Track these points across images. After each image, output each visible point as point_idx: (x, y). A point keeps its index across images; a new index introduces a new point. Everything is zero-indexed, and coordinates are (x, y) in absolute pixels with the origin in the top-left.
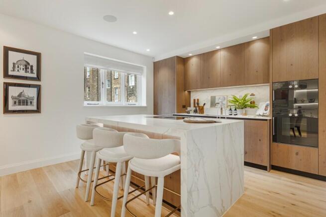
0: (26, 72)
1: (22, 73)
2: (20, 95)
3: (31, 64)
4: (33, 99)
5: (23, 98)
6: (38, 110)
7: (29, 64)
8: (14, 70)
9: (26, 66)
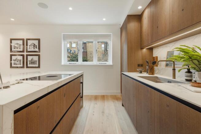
0: (34, 49)
1: (33, 50)
2: (32, 60)
3: (36, 45)
4: (37, 62)
5: (33, 61)
6: (39, 67)
7: (35, 45)
8: (29, 49)
9: (34, 46)
